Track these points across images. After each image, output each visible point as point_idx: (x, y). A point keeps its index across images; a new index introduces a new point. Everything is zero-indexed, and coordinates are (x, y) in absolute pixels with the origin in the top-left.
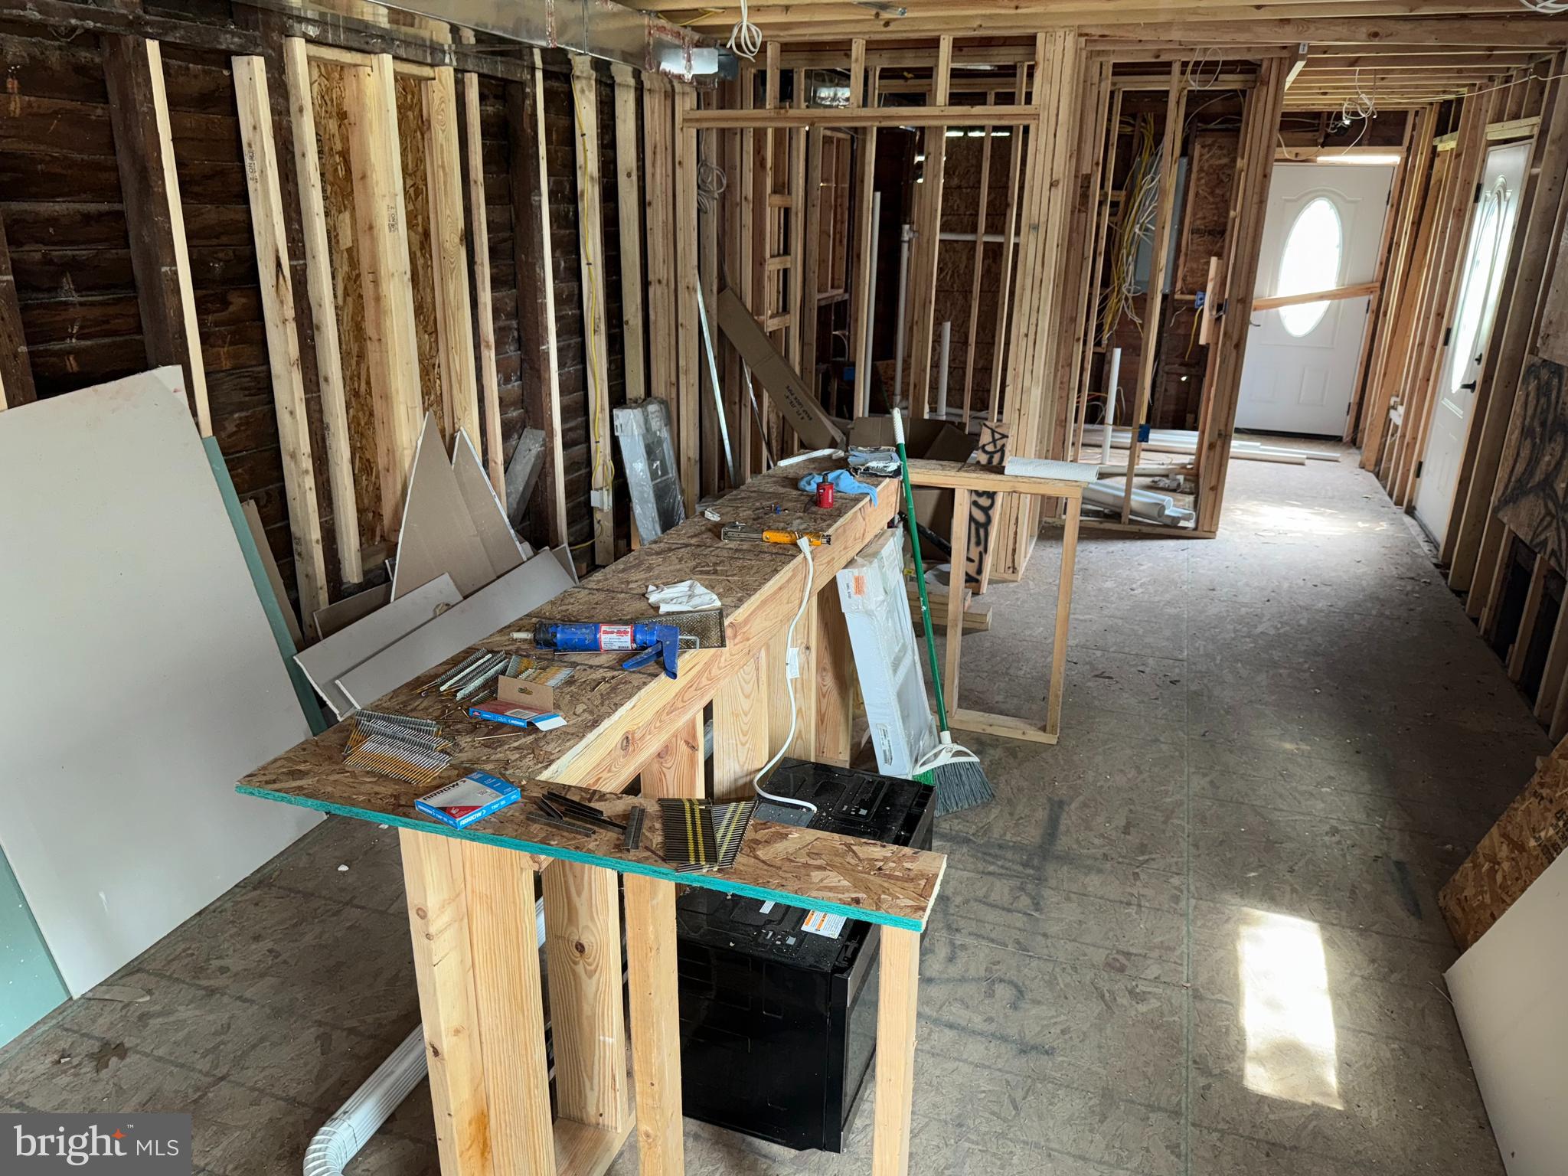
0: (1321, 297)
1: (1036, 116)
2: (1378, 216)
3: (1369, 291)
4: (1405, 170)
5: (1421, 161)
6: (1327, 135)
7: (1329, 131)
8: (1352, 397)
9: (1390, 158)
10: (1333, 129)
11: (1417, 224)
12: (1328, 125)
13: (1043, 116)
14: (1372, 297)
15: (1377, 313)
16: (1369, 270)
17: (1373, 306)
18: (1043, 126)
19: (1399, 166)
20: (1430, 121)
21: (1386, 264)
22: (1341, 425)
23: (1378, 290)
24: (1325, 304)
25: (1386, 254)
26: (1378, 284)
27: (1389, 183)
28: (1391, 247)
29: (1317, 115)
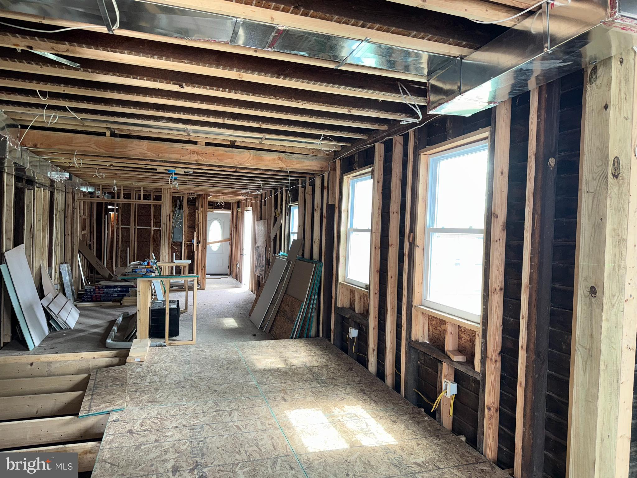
0: (219, 242)
1: (163, 203)
2: (228, 224)
3: (229, 240)
4: (232, 215)
5: (235, 213)
6: (215, 207)
8: (228, 264)
9: (229, 212)
10: (216, 205)
11: (236, 226)
13: (164, 203)
15: (231, 245)
16: (228, 236)
17: (230, 243)
18: (164, 205)
20: (236, 206)
21: (232, 234)
22: (228, 271)
23: (231, 240)
27: (229, 218)
28: (232, 231)
29: (213, 202)
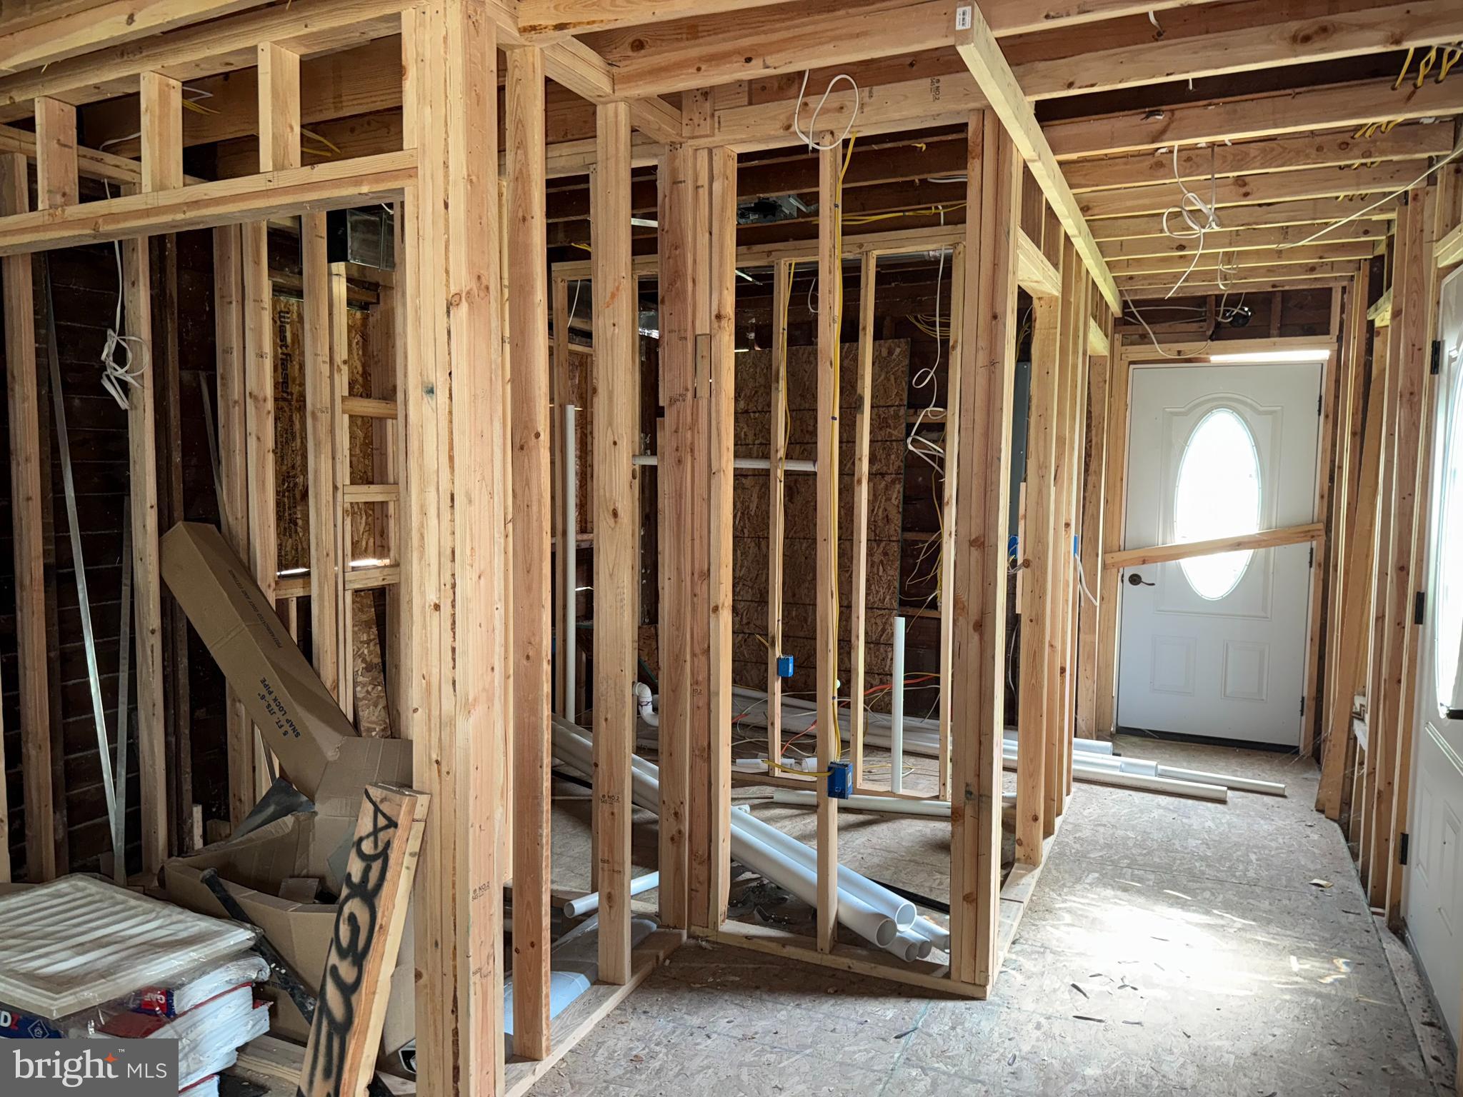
0: (1238, 544)
2: (1309, 432)
3: (1308, 535)
4: (1338, 364)
5: (1353, 352)
6: (1218, 325)
7: (1220, 319)
9: (1316, 354)
10: (1224, 317)
11: (1359, 434)
12: (1217, 313)
13: (425, 170)
14: (1314, 543)
15: (1325, 566)
16: (1305, 505)
17: (1319, 556)
19: (1330, 361)
21: (1329, 497)
22: (1294, 731)
23: (1323, 533)
24: (1246, 555)
25: (1327, 484)
26: (1321, 526)
28: (1333, 473)
